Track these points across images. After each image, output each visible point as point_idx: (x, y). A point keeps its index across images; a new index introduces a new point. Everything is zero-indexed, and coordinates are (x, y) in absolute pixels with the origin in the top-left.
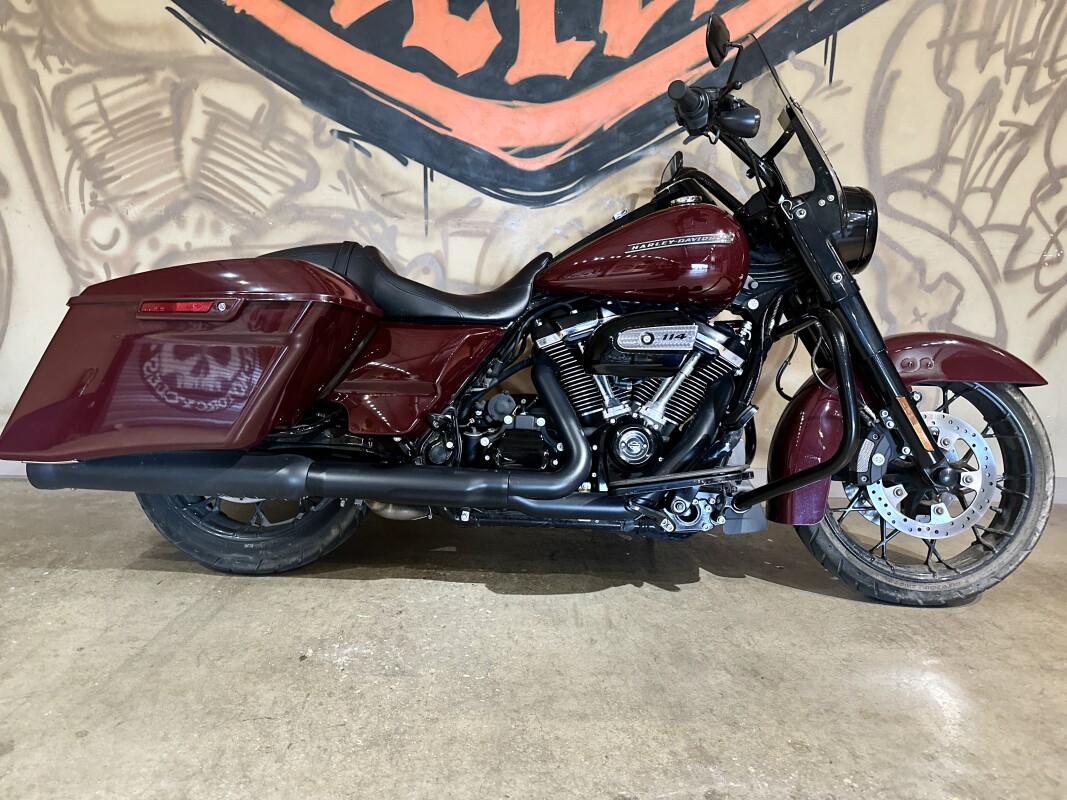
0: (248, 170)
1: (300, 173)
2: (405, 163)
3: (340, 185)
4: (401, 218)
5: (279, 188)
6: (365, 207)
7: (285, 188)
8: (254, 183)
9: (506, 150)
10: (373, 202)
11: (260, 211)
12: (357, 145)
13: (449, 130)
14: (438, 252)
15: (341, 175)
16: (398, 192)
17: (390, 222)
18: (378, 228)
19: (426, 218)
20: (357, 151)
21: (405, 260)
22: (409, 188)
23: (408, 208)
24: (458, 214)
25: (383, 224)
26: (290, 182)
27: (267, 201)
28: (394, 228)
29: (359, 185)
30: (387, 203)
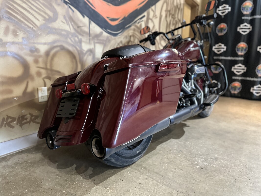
0: (29, 8)
1: (51, 14)
2: (84, 17)
3: (64, 21)
4: (83, 36)
5: (43, 19)
6: (73, 31)
7: (45, 19)
8: (32, 14)
9: (108, 18)
10: (75, 29)
11: (35, 27)
12: (70, 7)
13: (95, 8)
14: (93, 48)
15: (65, 17)
16: (82, 27)
17: (80, 37)
18: (76, 39)
19: (90, 36)
20: (70, 10)
21: (84, 50)
22: (85, 26)
23: (84, 32)
24: (97, 36)
25: (78, 38)
26: (47, 17)
27: (38, 23)
28: (81, 39)
29: (71, 22)
30: (79, 30)
